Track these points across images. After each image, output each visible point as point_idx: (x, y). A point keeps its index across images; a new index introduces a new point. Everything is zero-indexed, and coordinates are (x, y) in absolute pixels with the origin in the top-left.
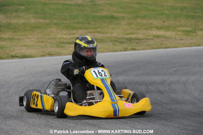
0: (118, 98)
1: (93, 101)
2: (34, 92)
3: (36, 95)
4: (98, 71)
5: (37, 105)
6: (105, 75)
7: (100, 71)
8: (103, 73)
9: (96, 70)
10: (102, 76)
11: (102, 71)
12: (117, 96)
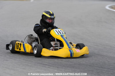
0: (72, 46)
1: (58, 48)
2: (18, 42)
3: (19, 43)
4: (58, 31)
5: (20, 49)
6: (63, 33)
7: (59, 31)
8: (61, 32)
9: (57, 30)
10: (61, 33)
11: (60, 31)
12: (71, 45)
